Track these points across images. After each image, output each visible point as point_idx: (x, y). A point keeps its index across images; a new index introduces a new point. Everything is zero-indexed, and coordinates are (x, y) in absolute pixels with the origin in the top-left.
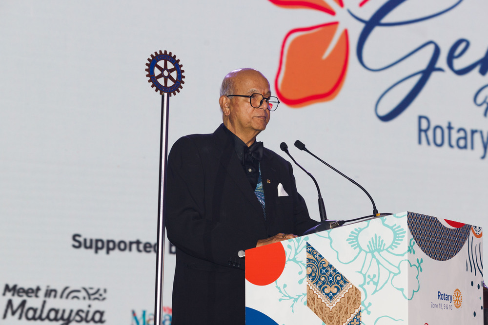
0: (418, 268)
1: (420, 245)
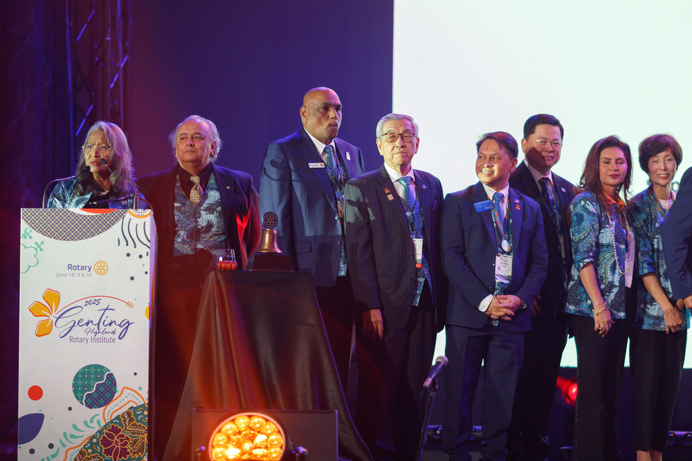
0: (36, 249)
1: (40, 231)
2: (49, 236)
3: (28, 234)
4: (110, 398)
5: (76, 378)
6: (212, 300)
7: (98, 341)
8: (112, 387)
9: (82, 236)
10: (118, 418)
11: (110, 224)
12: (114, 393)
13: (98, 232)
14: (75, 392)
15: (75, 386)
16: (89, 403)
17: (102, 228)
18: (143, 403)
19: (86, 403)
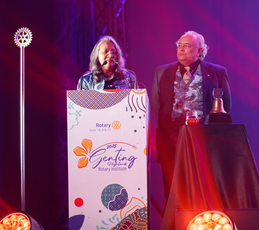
0: (77, 115)
2: (84, 107)
3: (71, 106)
4: (124, 204)
5: (103, 193)
6: (184, 143)
7: (116, 169)
8: (125, 197)
9: (104, 106)
10: (129, 216)
11: (121, 99)
12: (127, 201)
13: (114, 103)
14: (103, 201)
15: (103, 198)
16: (111, 208)
17: (116, 101)
18: (144, 206)
19: (110, 208)
